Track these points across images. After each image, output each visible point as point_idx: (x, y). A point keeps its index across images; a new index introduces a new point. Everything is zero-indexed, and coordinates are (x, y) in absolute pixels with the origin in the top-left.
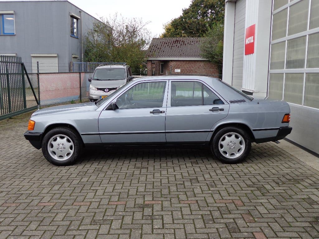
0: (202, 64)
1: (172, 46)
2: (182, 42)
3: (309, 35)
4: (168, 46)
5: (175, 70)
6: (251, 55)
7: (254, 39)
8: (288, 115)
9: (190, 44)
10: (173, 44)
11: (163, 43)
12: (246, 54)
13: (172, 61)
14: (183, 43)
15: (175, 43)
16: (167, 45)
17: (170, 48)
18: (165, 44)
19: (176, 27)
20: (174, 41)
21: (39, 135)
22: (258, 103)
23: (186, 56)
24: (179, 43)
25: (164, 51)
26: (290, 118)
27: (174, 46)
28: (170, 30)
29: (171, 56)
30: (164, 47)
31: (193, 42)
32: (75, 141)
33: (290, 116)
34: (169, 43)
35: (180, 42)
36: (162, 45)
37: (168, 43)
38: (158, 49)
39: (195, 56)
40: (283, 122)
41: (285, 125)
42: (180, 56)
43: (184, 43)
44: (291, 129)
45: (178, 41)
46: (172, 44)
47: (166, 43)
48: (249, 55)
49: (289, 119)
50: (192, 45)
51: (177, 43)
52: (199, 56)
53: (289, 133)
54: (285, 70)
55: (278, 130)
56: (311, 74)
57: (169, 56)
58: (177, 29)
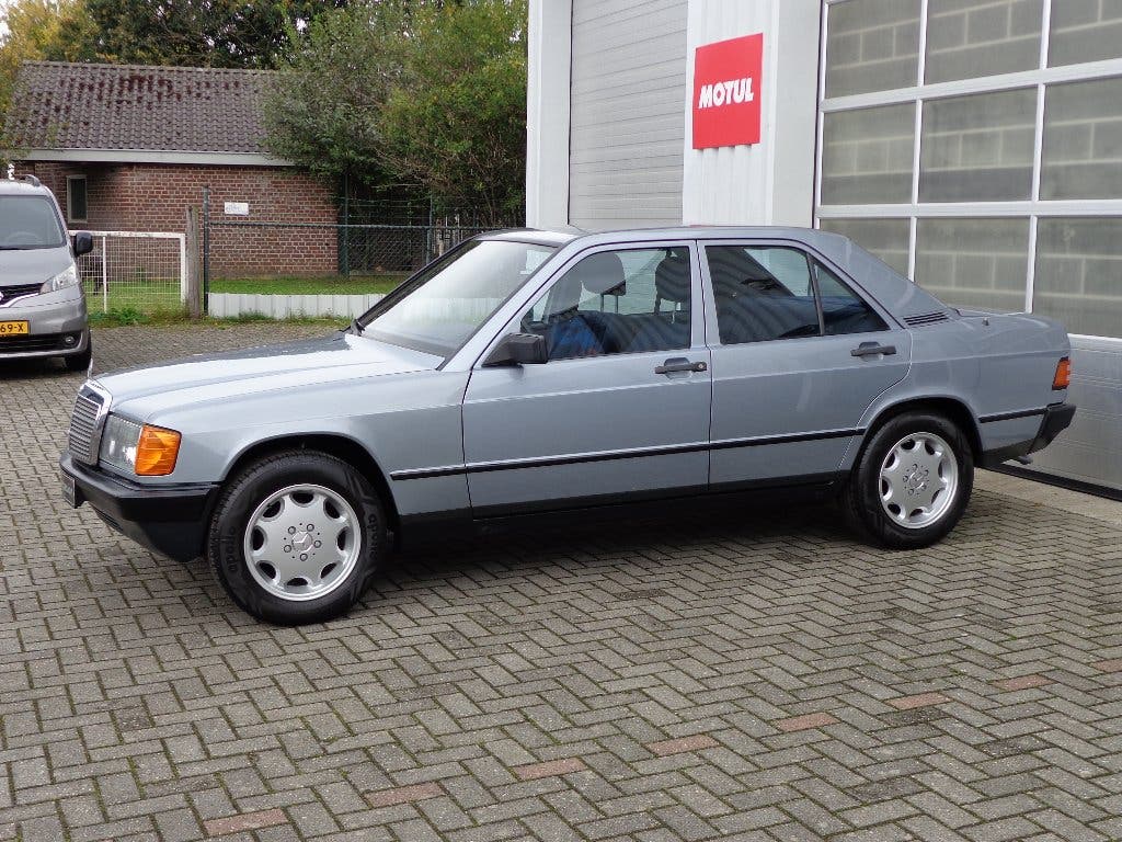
0: (264, 182)
1: (119, 102)
2: (161, 82)
3: (1048, 86)
4: (100, 98)
5: (227, 205)
6: (740, 149)
7: (756, 88)
8: (1065, 360)
9: (199, 95)
10: (120, 93)
11: (77, 85)
12: (699, 144)
13: (130, 165)
14: (166, 88)
15: (130, 89)
16: (95, 97)
17: (114, 108)
18: (86, 90)
19: (108, 16)
20: (122, 80)
21: (204, 493)
22: (987, 324)
23: (192, 146)
24: (150, 89)
25: (86, 124)
26: (1069, 373)
27: (129, 102)
28: (75, 28)
29: (128, 145)
30: (84, 102)
31: (208, 85)
32: (368, 509)
33: (1069, 368)
34: (102, 85)
35: (150, 84)
36: (70, 95)
37: (97, 86)
38: (57, 110)
39: (231, 147)
40: (1055, 388)
41: (1056, 396)
42: (168, 144)
43: (170, 88)
44: (1070, 411)
45: (141, 80)
46: (116, 92)
47: (91, 88)
48: (724, 151)
49: (1068, 378)
50: (208, 98)
51: (140, 88)
52: (249, 148)
53: (1066, 424)
54: (915, 208)
55: (1041, 417)
56: (1066, 221)
57: (117, 145)
58: (114, 24)
